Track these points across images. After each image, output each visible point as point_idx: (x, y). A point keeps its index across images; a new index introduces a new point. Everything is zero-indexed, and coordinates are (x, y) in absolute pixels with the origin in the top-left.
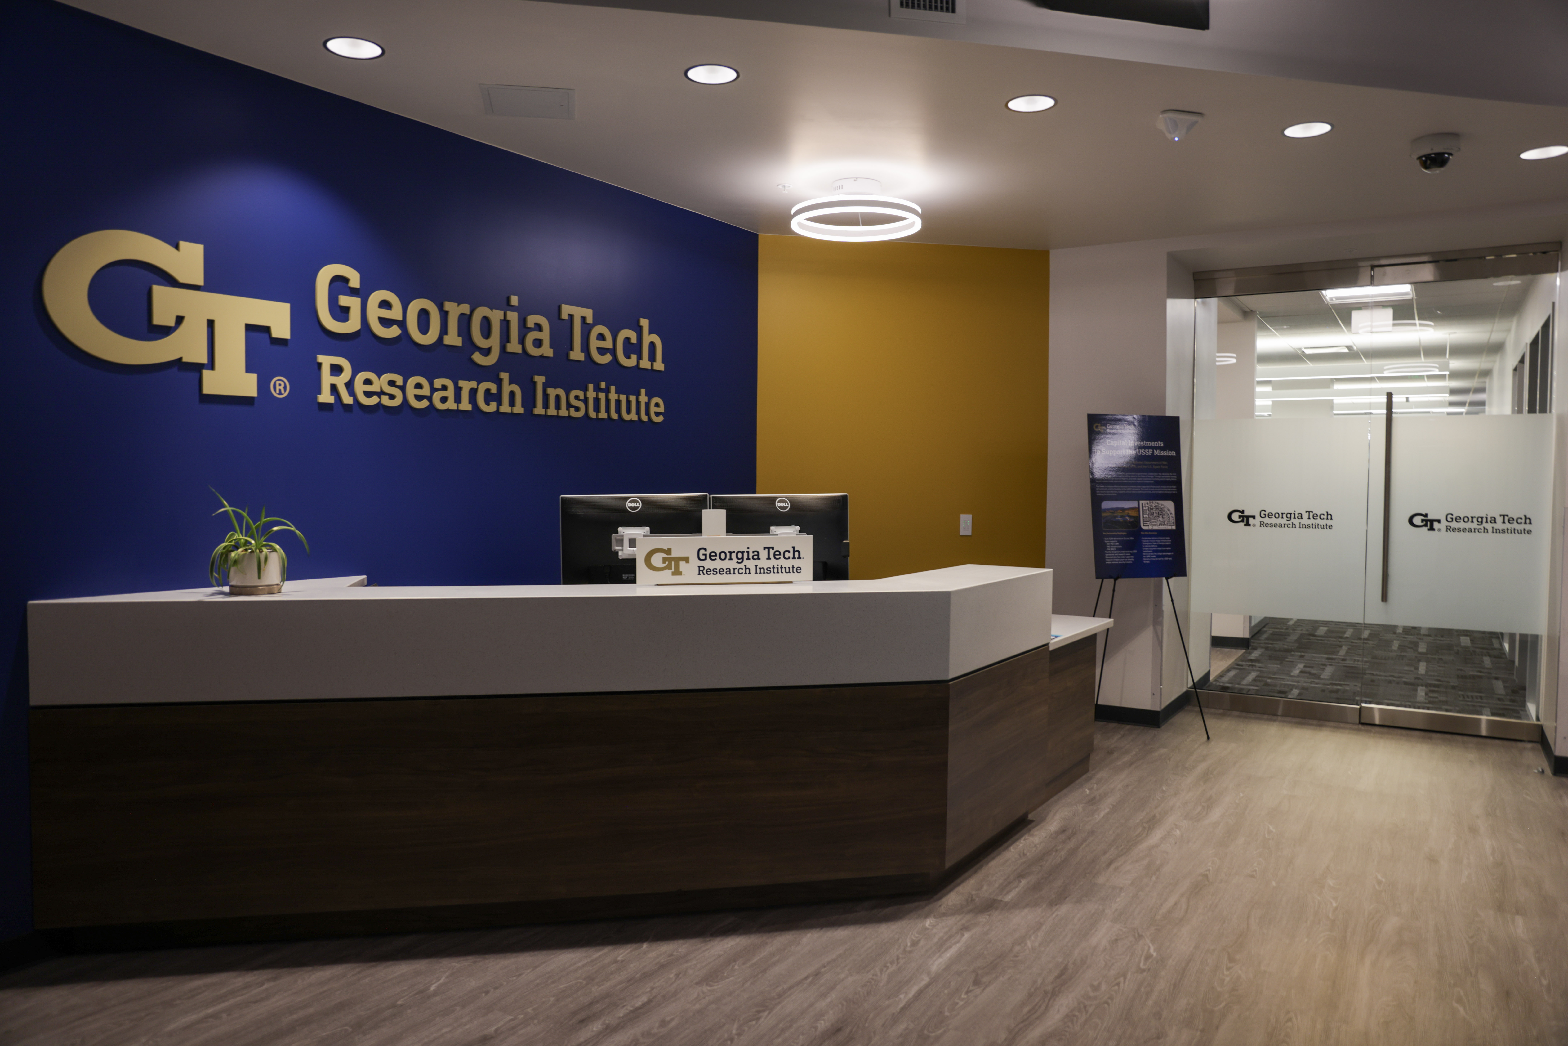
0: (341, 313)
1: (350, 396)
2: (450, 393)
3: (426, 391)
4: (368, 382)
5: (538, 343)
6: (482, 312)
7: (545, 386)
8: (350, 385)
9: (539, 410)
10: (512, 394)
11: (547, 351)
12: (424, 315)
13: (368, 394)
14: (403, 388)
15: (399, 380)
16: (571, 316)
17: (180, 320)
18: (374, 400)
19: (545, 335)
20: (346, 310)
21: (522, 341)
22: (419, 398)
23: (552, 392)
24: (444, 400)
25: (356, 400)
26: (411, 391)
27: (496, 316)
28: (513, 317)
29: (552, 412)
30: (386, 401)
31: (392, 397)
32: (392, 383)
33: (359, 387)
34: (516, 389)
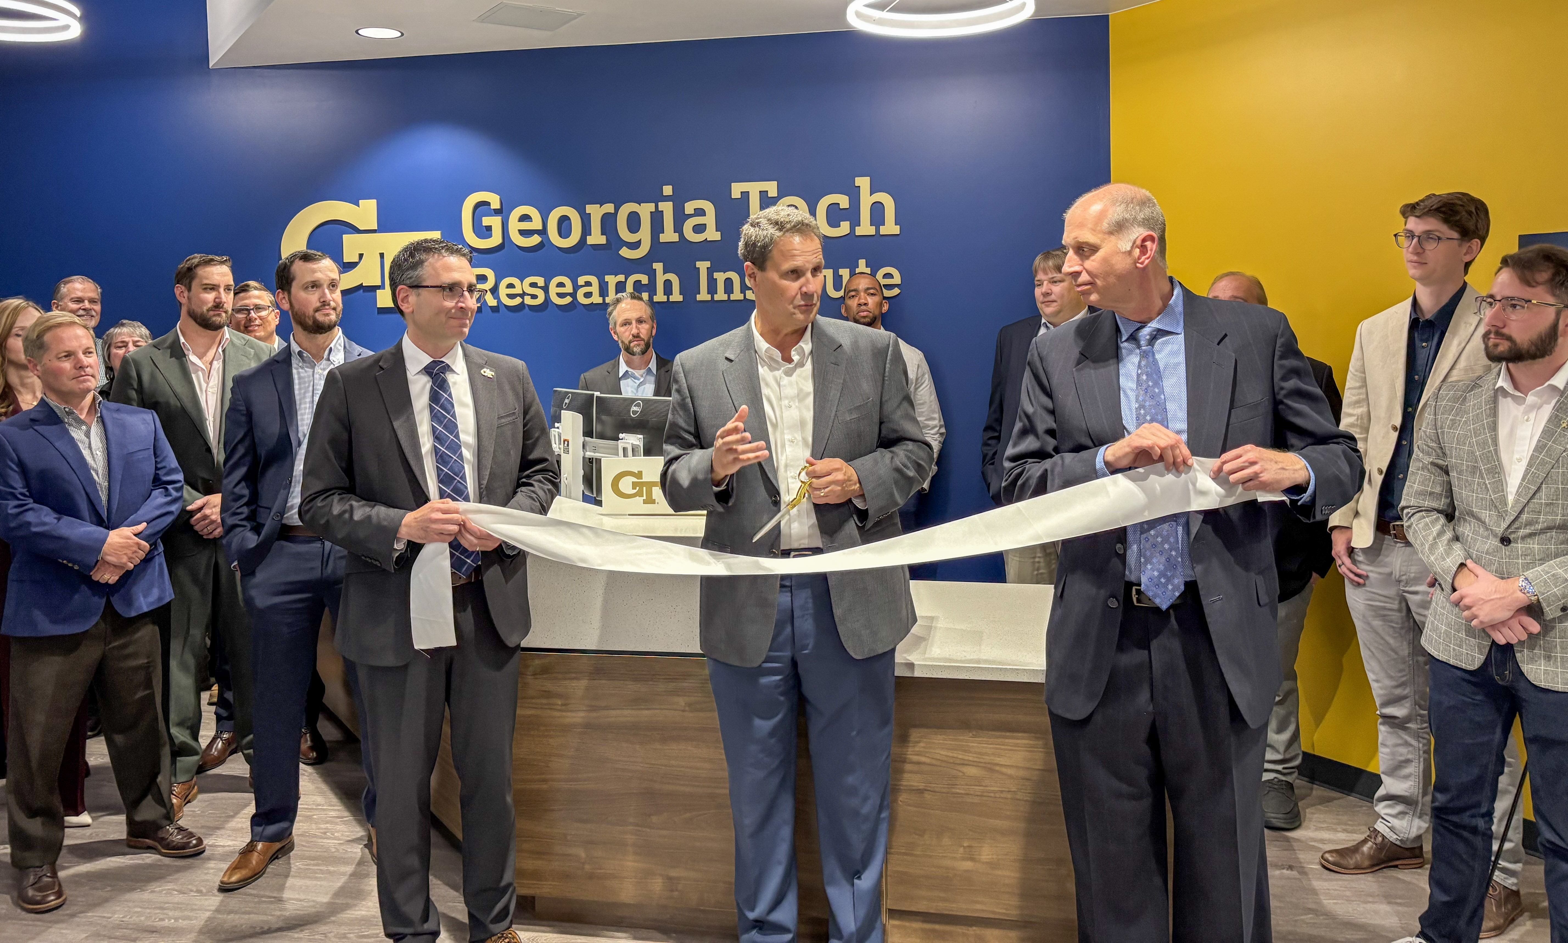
0: (484, 232)
1: (495, 299)
2: (595, 289)
3: (569, 288)
4: (511, 286)
5: (700, 229)
6: (627, 208)
7: (710, 272)
8: (494, 290)
9: (703, 295)
10: (668, 284)
11: (712, 234)
12: (564, 221)
13: (511, 296)
14: (546, 289)
15: (540, 281)
16: (745, 195)
17: (361, 256)
18: (517, 301)
19: (710, 219)
20: (489, 228)
21: (678, 228)
22: (561, 295)
23: (720, 277)
24: (588, 295)
25: (499, 301)
26: (553, 290)
27: (645, 210)
28: (667, 208)
29: (721, 296)
30: (528, 301)
31: (534, 297)
32: (533, 285)
33: (503, 291)
34: (673, 278)
